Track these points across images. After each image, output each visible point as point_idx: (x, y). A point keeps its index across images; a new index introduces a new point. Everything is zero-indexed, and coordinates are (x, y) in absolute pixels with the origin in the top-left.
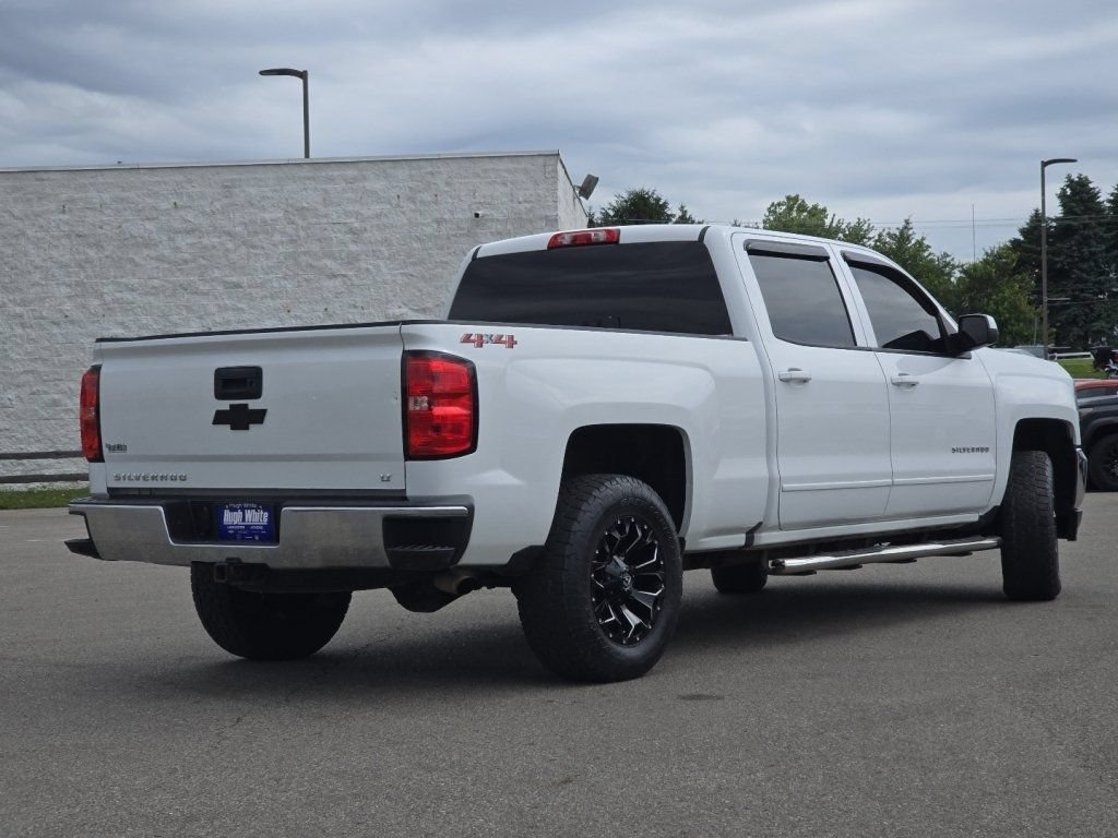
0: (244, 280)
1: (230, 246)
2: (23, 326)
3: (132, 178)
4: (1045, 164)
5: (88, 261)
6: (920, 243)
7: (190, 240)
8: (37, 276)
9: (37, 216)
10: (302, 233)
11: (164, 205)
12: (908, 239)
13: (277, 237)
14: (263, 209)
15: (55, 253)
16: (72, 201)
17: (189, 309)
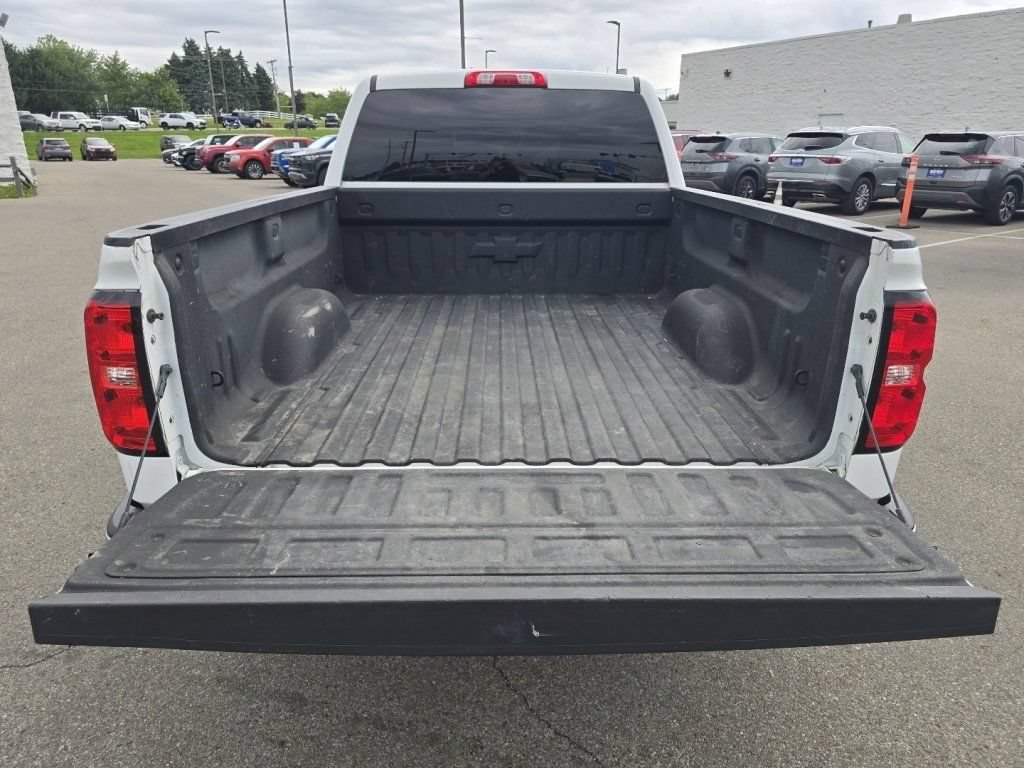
4: (206, 32)
6: (124, 63)
12: (118, 60)
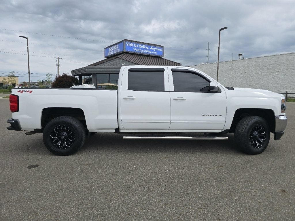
0: (279, 70)
1: (278, 66)
2: (249, 77)
3: (264, 58)
5: (258, 69)
7: (272, 65)
8: (251, 71)
9: (252, 64)
10: (289, 64)
11: (269, 61)
13: (285, 64)
14: (283, 60)
15: (253, 68)
16: (256, 61)
17: (271, 75)
